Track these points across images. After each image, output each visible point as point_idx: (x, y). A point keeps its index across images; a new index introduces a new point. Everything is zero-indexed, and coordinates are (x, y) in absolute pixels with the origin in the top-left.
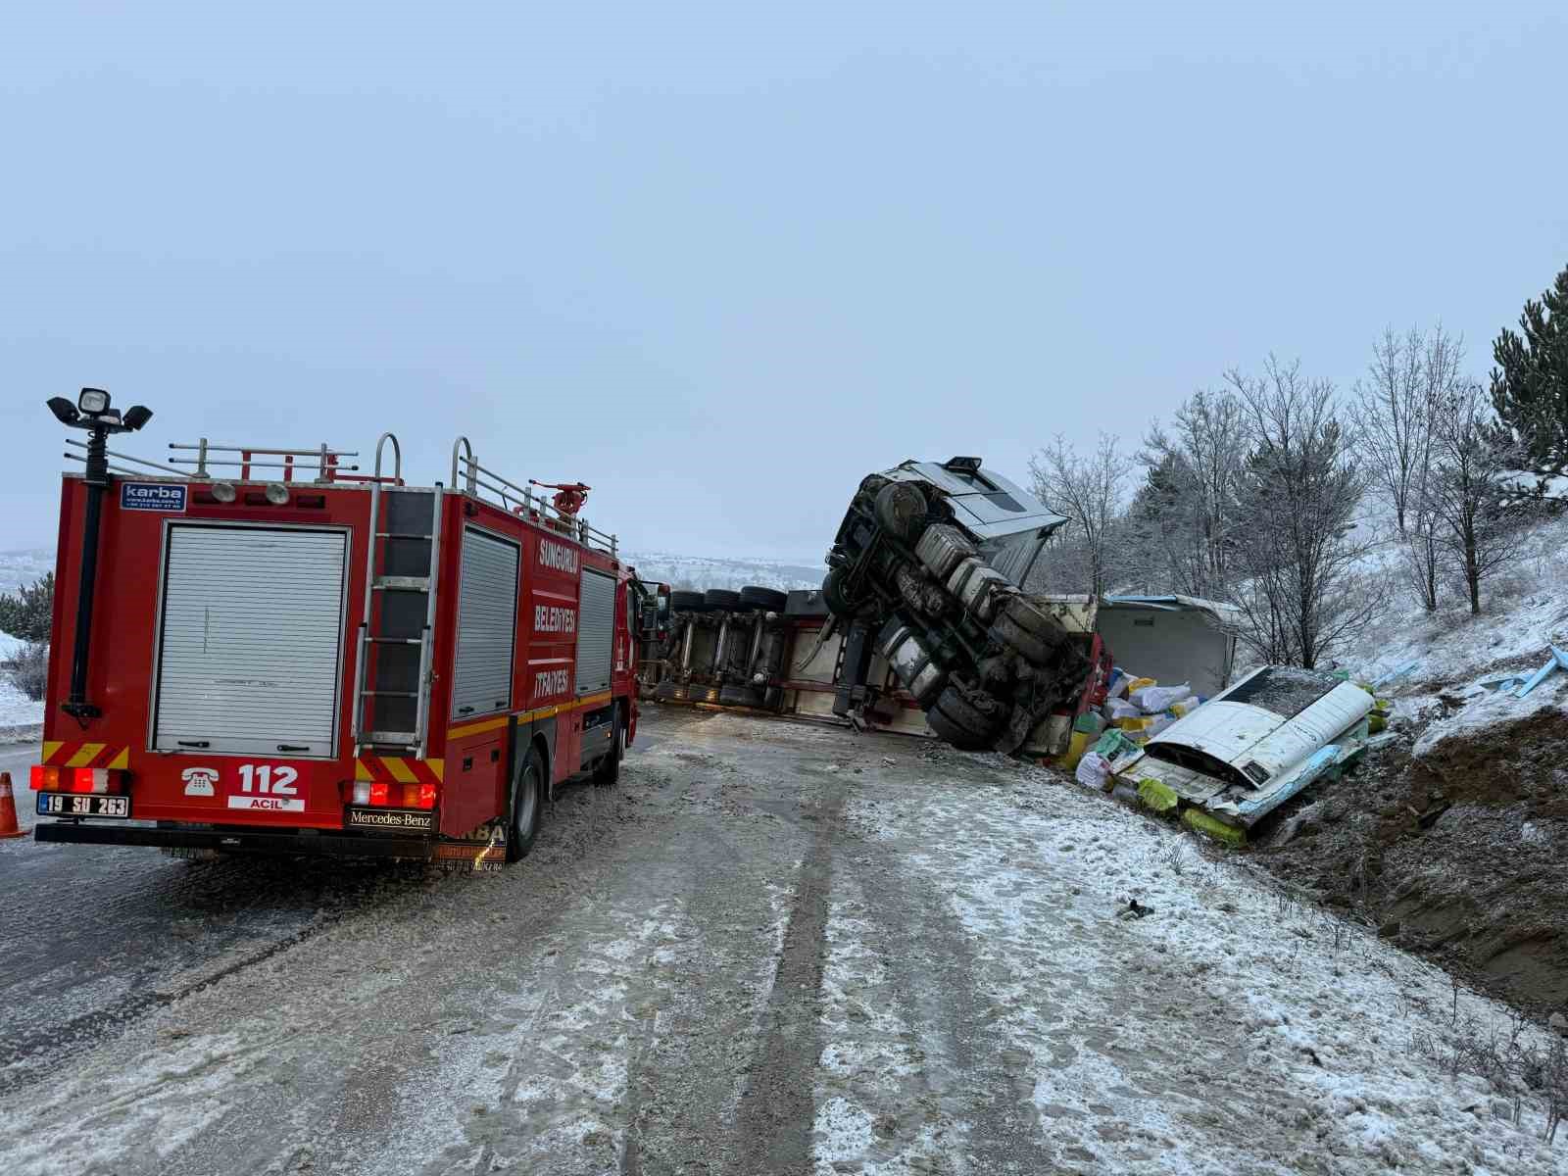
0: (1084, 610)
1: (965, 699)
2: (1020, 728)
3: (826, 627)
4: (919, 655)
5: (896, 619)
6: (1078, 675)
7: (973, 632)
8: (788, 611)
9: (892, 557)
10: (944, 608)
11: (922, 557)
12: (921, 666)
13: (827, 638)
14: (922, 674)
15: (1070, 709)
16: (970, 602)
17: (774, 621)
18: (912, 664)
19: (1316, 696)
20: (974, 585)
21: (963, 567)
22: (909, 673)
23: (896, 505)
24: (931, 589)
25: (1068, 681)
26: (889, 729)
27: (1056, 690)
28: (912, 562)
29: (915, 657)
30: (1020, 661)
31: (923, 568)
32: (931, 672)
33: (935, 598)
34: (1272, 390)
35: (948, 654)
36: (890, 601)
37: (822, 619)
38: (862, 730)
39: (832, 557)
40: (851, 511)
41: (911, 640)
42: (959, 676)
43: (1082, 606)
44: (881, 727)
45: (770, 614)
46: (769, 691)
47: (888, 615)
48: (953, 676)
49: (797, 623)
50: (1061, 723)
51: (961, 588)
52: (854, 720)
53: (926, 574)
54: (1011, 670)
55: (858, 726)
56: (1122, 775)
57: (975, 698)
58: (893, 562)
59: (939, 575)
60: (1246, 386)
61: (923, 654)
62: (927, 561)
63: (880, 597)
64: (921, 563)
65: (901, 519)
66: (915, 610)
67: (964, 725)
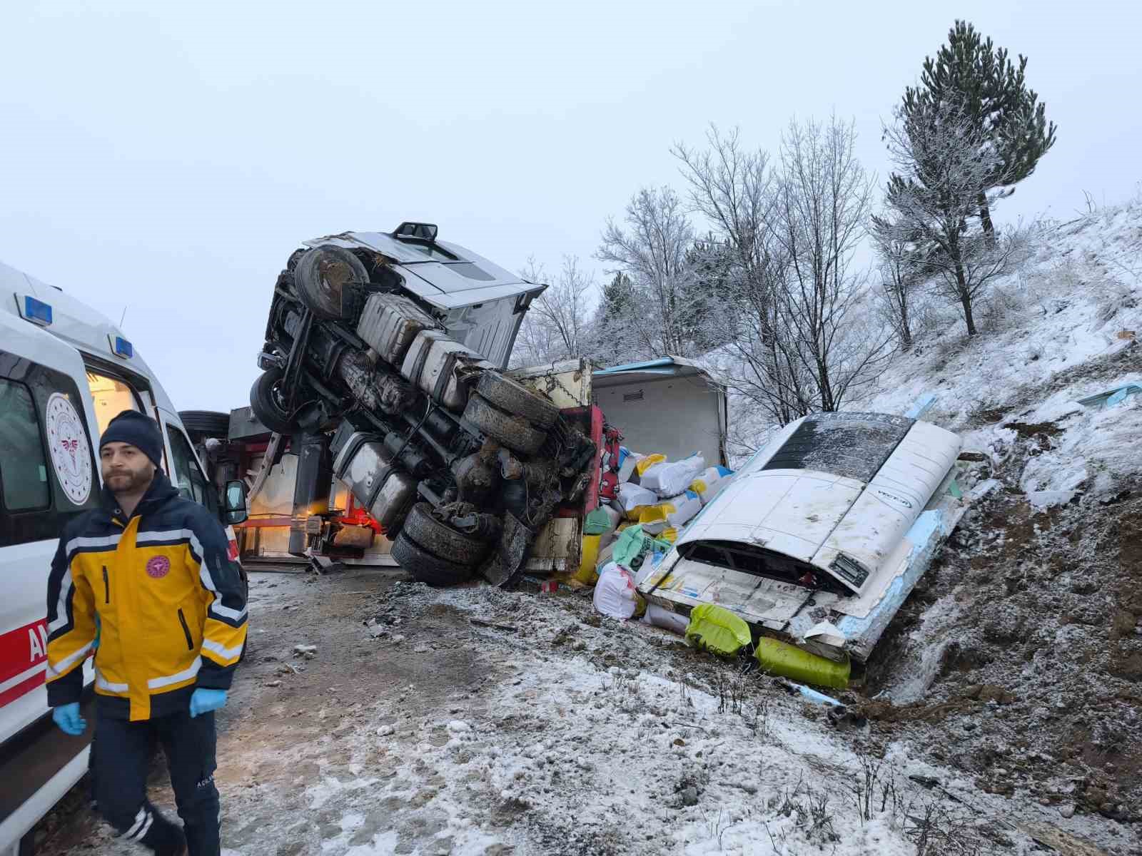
0: (576, 380)
1: (439, 518)
2: (514, 544)
3: (272, 447)
4: (378, 467)
5: (347, 425)
6: (580, 462)
7: (444, 427)
8: (231, 436)
9: (333, 343)
10: (402, 401)
11: (368, 342)
12: (382, 481)
13: (277, 459)
14: (384, 491)
15: (576, 507)
16: (432, 388)
17: (216, 449)
18: (371, 479)
19: (889, 446)
20: (435, 364)
21: (418, 342)
22: (368, 492)
23: (322, 277)
24: (384, 379)
25: (569, 472)
26: (363, 562)
27: (555, 486)
28: (357, 349)
29: (373, 470)
30: (504, 455)
31: (370, 353)
32: (395, 486)
33: (390, 389)
34: (716, 161)
35: (413, 460)
36: (337, 401)
37: (263, 440)
38: (325, 571)
39: (263, 359)
40: (277, 297)
41: (367, 447)
42: (430, 487)
43: (572, 375)
44: (353, 562)
45: (211, 442)
47: (336, 420)
48: (422, 488)
49: (249, 448)
50: (566, 527)
51: (419, 372)
52: (315, 561)
53: (373, 359)
54: (494, 467)
55: (320, 568)
56: (657, 593)
57: (452, 513)
58: (335, 349)
59: (390, 360)
60: (692, 159)
61: (383, 465)
62: (371, 341)
63: (325, 398)
64: (367, 347)
65: (333, 294)
66: (370, 409)
67: (442, 554)
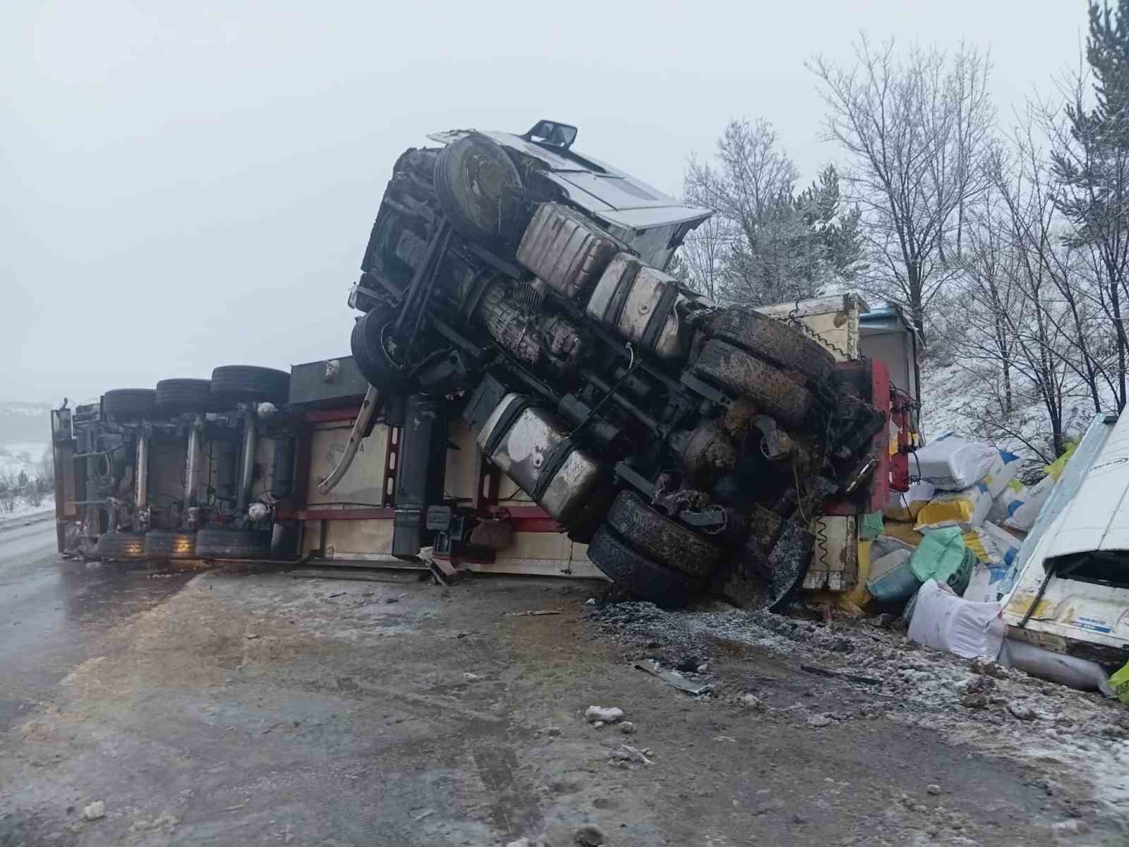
0: (838, 324)
1: (661, 510)
2: (778, 551)
3: (364, 414)
4: (551, 440)
5: (492, 384)
6: (860, 438)
8: (293, 400)
9: (470, 277)
10: (582, 350)
11: (530, 265)
12: (555, 461)
13: (367, 432)
14: (562, 473)
16: (639, 331)
17: (270, 416)
18: (540, 457)
20: (643, 298)
21: (615, 270)
22: (535, 475)
23: (471, 177)
24: (551, 321)
25: (846, 452)
26: (495, 569)
27: (826, 472)
28: (507, 279)
29: (544, 444)
30: (768, 426)
31: (536, 284)
32: (577, 468)
33: (563, 335)
35: (608, 431)
36: (476, 353)
37: (355, 402)
38: (449, 580)
39: (359, 294)
40: (384, 207)
41: (529, 414)
42: (633, 468)
43: (830, 318)
44: (477, 568)
45: (265, 407)
46: (277, 529)
47: (474, 379)
48: (623, 469)
49: (312, 417)
50: (836, 530)
51: (618, 306)
52: (434, 566)
53: (541, 293)
54: (749, 441)
55: (443, 576)
56: (1032, 625)
57: (682, 506)
58: (475, 285)
59: (571, 293)
61: (558, 438)
62: (543, 270)
63: (458, 347)
64: (531, 275)
65: (484, 202)
66: (527, 364)
